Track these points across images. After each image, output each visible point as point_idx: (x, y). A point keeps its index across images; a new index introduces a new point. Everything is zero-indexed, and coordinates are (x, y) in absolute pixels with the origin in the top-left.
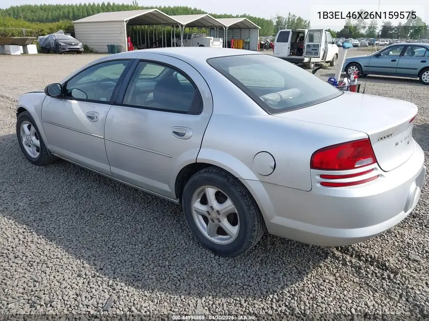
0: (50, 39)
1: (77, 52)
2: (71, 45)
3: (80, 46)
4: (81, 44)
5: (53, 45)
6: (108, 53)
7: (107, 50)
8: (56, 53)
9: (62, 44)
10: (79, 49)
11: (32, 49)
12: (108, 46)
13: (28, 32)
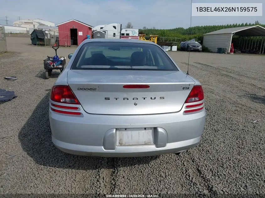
0: (186, 43)
1: (197, 51)
2: (195, 47)
3: (200, 47)
4: (201, 46)
5: (186, 47)
6: (217, 53)
7: (217, 51)
8: (185, 51)
9: (190, 46)
10: (199, 49)
11: (175, 48)
12: (218, 48)
13: (178, 40)
